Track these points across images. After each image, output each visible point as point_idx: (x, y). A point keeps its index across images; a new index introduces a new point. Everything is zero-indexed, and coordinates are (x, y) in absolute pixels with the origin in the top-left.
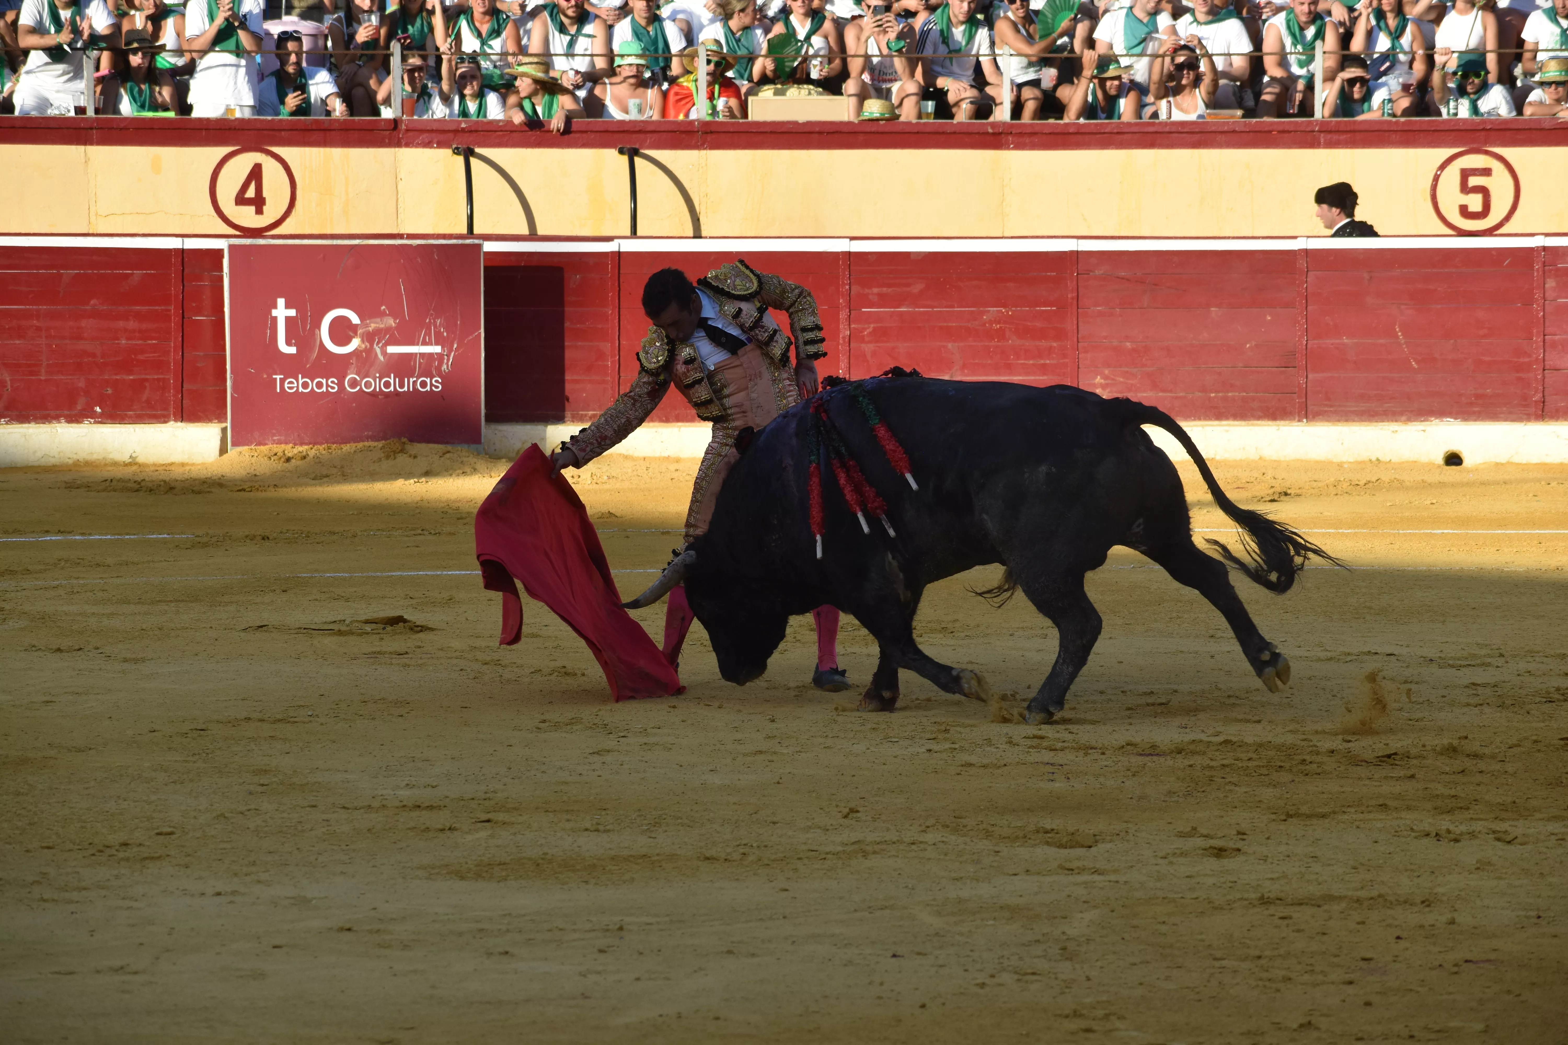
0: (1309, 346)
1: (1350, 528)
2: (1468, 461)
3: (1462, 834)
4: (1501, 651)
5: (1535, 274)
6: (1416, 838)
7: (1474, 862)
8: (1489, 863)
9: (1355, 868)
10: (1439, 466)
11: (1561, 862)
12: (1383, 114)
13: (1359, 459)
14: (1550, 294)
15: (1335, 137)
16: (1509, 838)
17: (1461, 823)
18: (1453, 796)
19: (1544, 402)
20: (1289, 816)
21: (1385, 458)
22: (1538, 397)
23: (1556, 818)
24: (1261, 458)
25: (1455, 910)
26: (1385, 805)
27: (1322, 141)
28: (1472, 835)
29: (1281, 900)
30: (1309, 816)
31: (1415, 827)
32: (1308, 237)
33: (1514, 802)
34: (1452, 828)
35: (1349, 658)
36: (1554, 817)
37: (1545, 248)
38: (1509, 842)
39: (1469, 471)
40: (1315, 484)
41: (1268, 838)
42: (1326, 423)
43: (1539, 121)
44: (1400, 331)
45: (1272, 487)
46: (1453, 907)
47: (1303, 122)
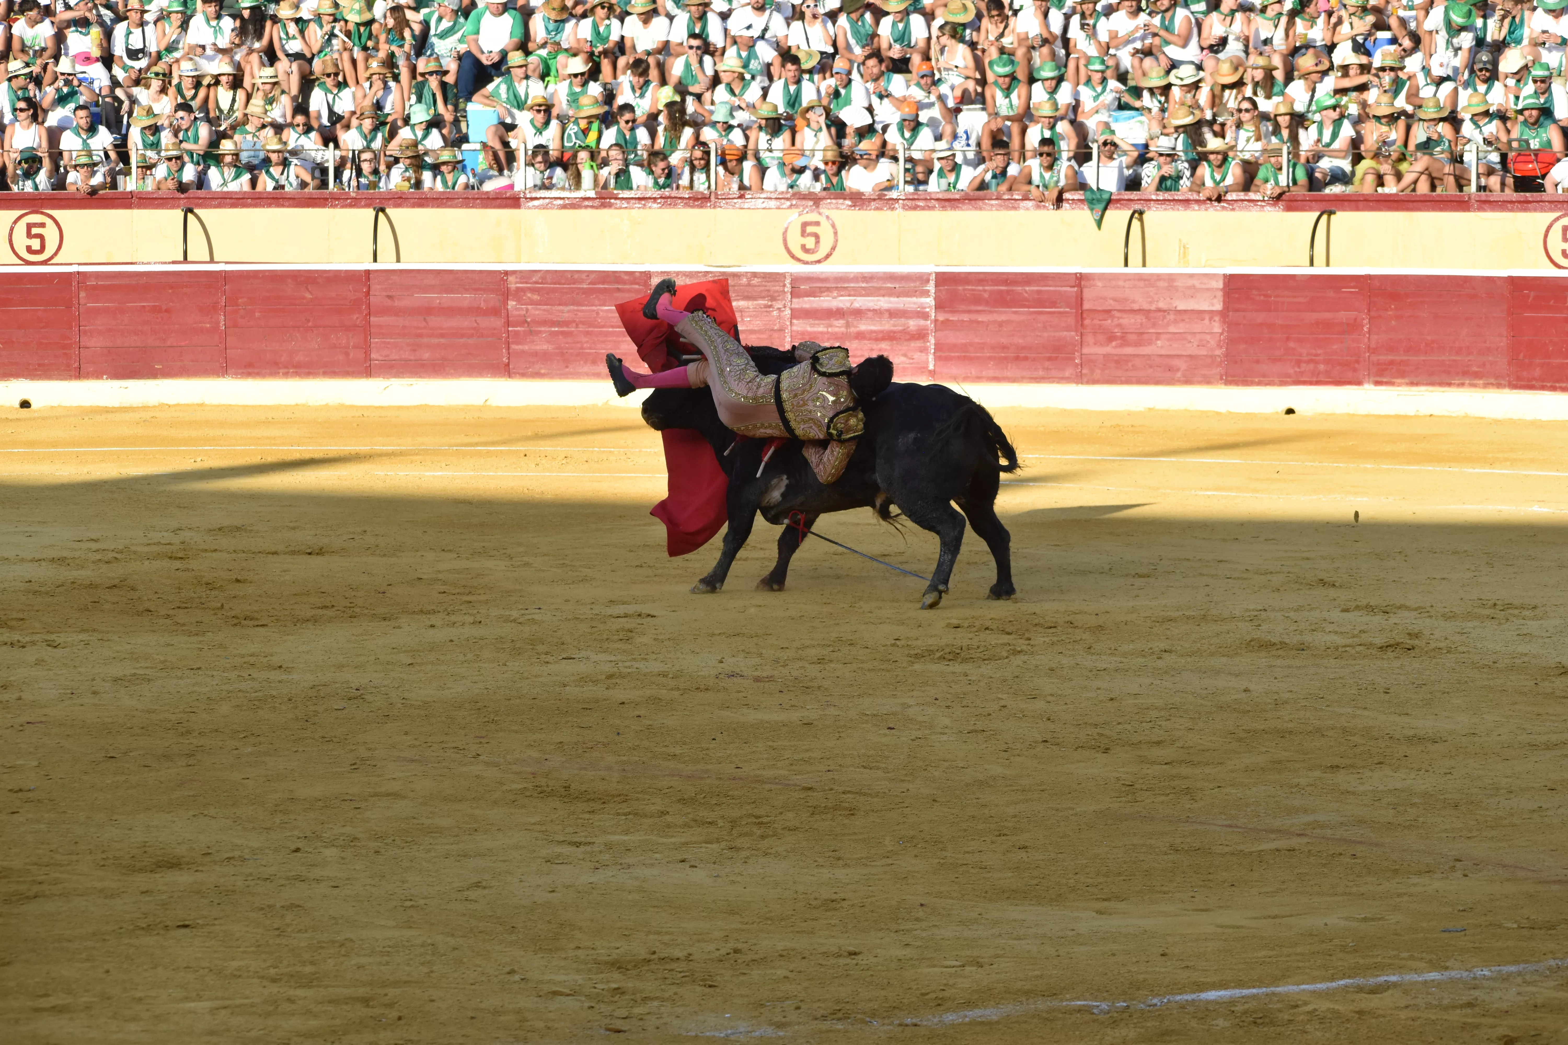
2: (34, 405)
3: (27, 643)
5: (73, 288)
7: (34, 660)
8: (43, 661)
10: (16, 409)
11: (87, 659)
14: (82, 301)
16: (55, 644)
17: (26, 636)
19: (80, 368)
22: (76, 365)
23: (84, 631)
25: (22, 691)
28: (33, 643)
34: (21, 639)
37: (78, 273)
38: (55, 647)
39: (35, 411)
43: (73, 194)
46: (20, 689)
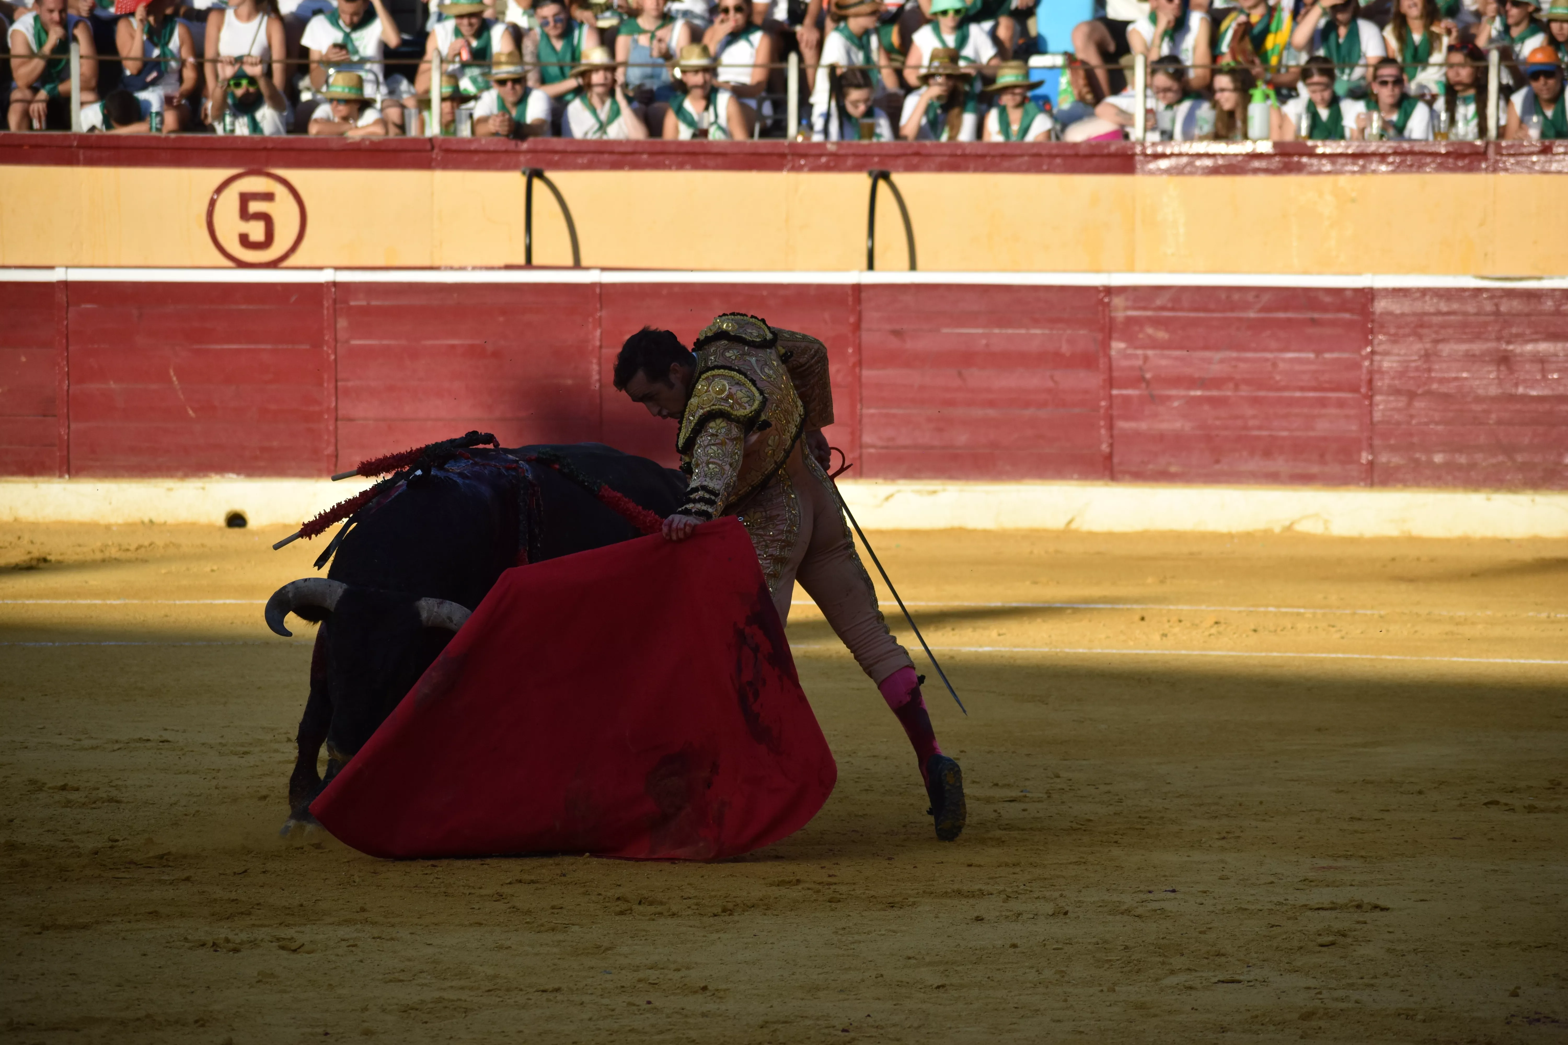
0: (70, 392)
1: (119, 598)
2: (253, 522)
3: (242, 943)
4: (289, 736)
5: (325, 312)
6: (190, 948)
7: (256, 974)
8: (272, 975)
9: (119, 986)
10: (220, 529)
11: (352, 971)
12: (151, 129)
13: (130, 520)
14: (342, 335)
15: (96, 154)
16: (294, 946)
17: (242, 931)
18: (233, 900)
19: (337, 456)
20: (45, 928)
21: (159, 518)
22: (330, 450)
23: (347, 922)
24: (16, 520)
25: (233, 1030)
26: (156, 912)
27: (81, 157)
28: (254, 944)
29: (33, 1025)
30: (67, 928)
31: (189, 937)
32: (67, 267)
33: (301, 905)
34: (231, 936)
35: (116, 746)
36: (346, 921)
37: (335, 284)
38: (295, 951)
39: (253, 533)
40: (78, 550)
41: (20, 955)
42: (92, 480)
43: (325, 140)
44: (175, 374)
45: (29, 553)
46: (230, 1026)
47: (58, 136)
